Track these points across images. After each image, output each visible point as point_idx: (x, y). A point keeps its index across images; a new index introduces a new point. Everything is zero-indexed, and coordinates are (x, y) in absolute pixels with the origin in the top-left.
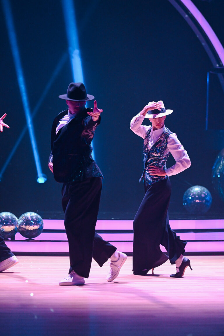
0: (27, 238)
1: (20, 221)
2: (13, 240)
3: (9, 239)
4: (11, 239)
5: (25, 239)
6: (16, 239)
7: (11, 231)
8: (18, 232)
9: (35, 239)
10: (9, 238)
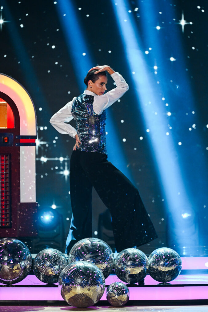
0: (160, 283)
1: (150, 260)
2: (142, 285)
3: (136, 284)
4: (139, 284)
5: (157, 283)
6: (145, 284)
7: (138, 273)
8: (148, 274)
9: (172, 283)
10: (137, 282)
